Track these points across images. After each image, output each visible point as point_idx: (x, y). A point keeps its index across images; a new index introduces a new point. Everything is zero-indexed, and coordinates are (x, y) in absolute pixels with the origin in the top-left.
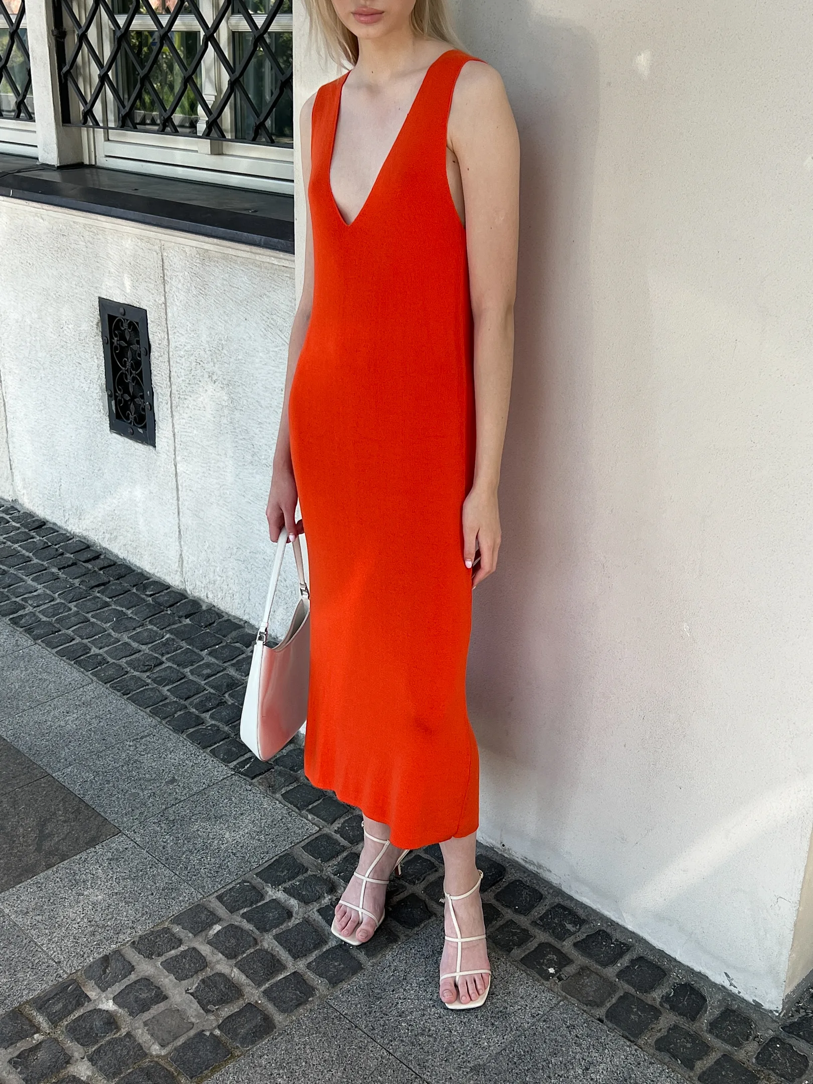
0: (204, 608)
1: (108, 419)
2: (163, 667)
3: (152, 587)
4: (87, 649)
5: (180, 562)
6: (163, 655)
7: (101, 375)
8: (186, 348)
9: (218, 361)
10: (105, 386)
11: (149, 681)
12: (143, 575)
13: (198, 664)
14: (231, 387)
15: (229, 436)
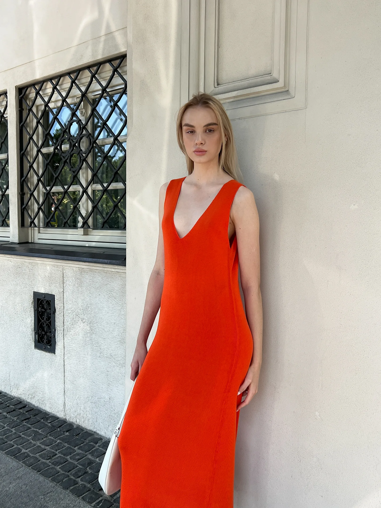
0: (75, 427)
1: (34, 343)
2: (57, 456)
3: (50, 419)
4: (20, 450)
5: (64, 406)
6: (56, 451)
7: (32, 324)
8: (72, 309)
9: (86, 313)
10: (34, 329)
11: (50, 464)
12: (46, 413)
13: (73, 454)
14: (91, 324)
15: (90, 346)
